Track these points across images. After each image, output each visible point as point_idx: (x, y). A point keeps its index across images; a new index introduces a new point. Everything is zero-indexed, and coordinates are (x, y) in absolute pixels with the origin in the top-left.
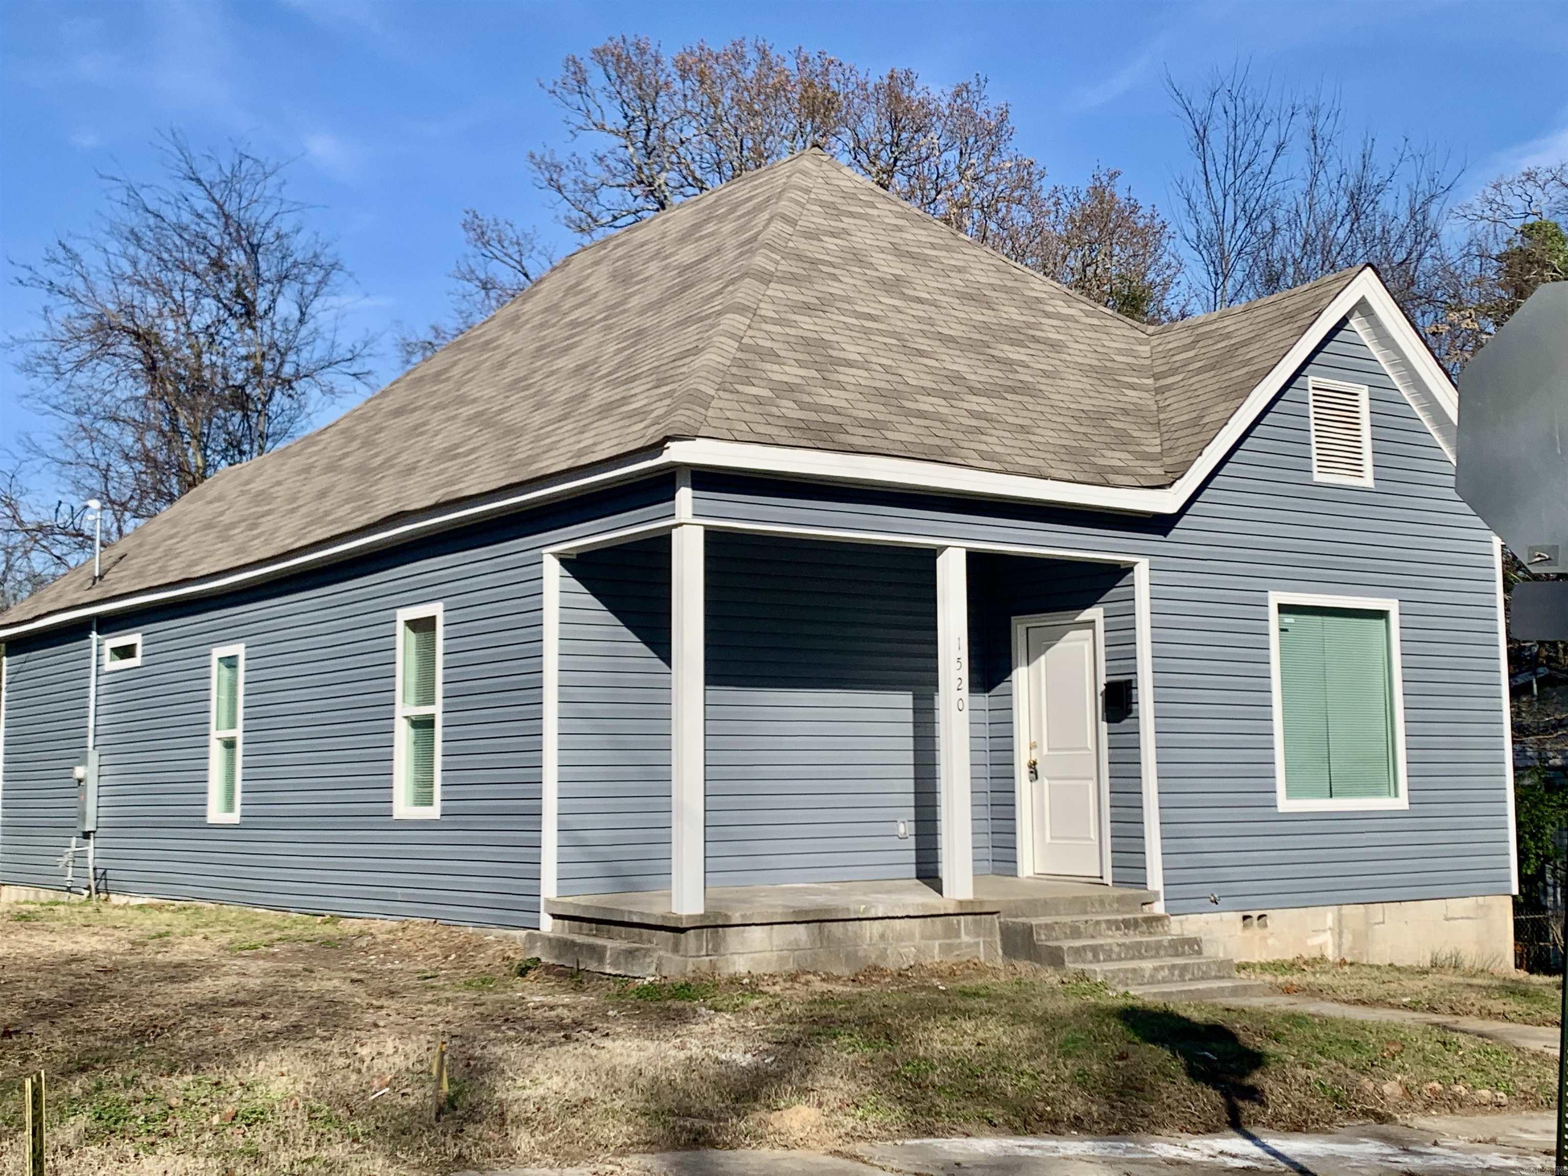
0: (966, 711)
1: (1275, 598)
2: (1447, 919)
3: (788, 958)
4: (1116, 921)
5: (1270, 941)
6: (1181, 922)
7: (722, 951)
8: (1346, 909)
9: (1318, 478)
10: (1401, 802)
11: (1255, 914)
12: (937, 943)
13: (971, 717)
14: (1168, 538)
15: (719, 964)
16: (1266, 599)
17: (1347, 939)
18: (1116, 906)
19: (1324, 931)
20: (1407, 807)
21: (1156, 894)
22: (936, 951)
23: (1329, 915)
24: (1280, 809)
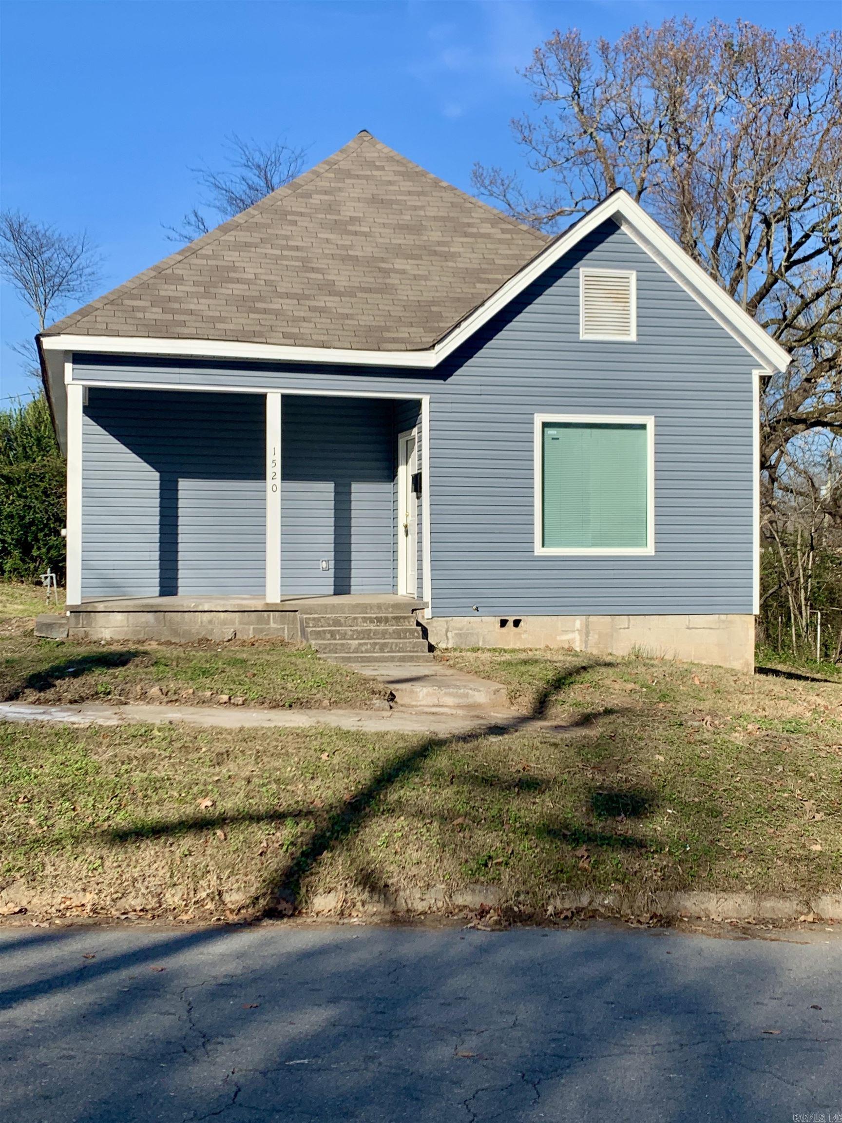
0: (279, 492)
1: (539, 419)
2: (688, 628)
3: (140, 631)
4: (370, 618)
5: (523, 636)
6: (447, 622)
7: (93, 625)
8: (592, 618)
9: (583, 337)
10: (649, 550)
11: (511, 619)
12: (252, 627)
13: (282, 496)
14: (447, 382)
15: (90, 633)
16: (533, 419)
17: (593, 638)
18: (390, 610)
19: (573, 631)
20: (653, 554)
21: (427, 603)
22: (251, 632)
23: (578, 622)
24: (536, 554)
